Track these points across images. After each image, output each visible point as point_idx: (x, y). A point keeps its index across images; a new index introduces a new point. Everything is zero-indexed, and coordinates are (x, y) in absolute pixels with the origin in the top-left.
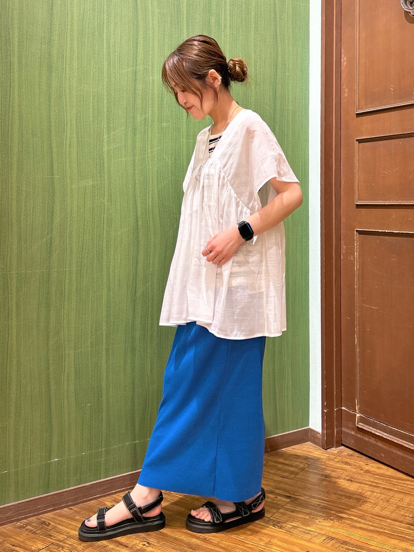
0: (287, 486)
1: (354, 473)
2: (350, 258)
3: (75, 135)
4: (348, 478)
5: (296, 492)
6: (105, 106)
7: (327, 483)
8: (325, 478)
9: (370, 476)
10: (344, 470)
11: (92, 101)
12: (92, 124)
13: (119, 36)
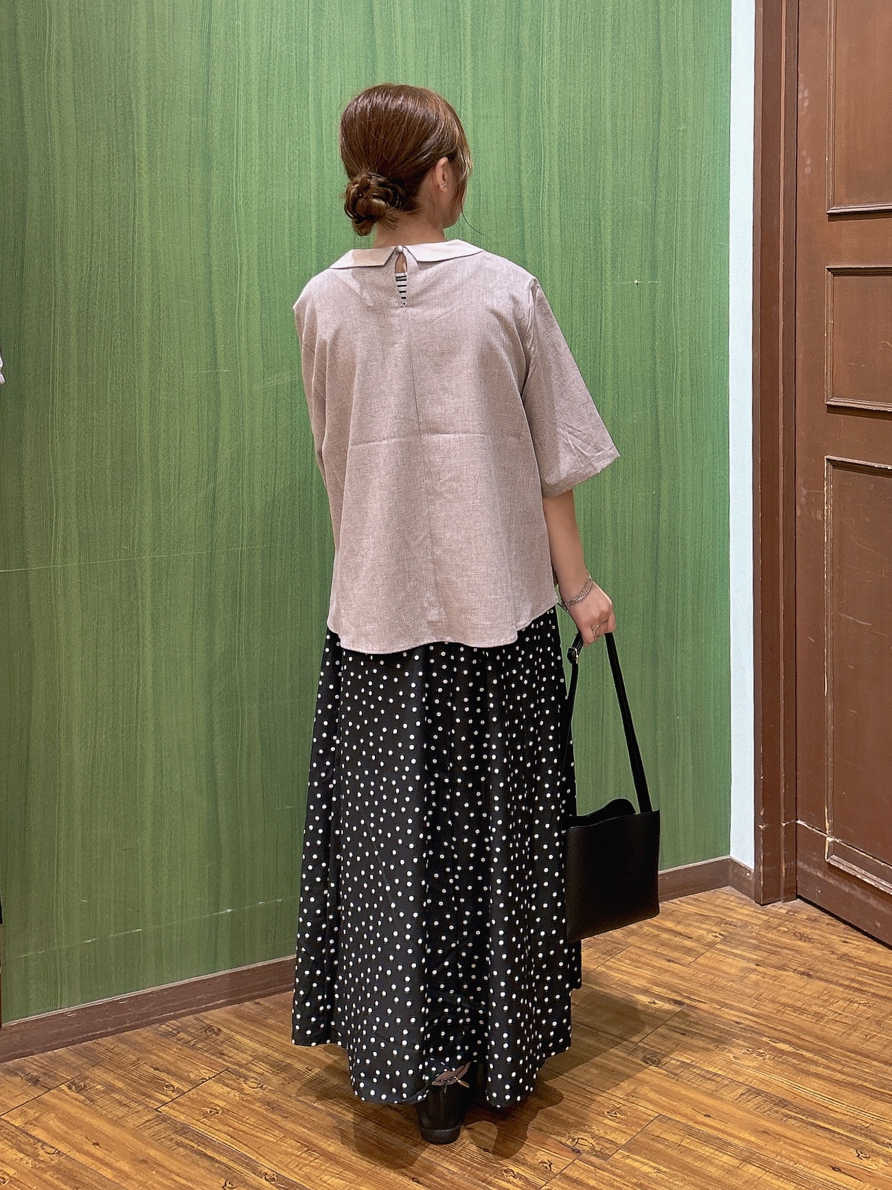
0: (676, 981)
1: (817, 958)
2: (815, 515)
3: (256, 288)
4: (802, 970)
5: (693, 994)
6: (314, 226)
7: (759, 977)
8: (755, 966)
9: (852, 968)
10: (796, 951)
11: (287, 219)
12: (288, 263)
13: (339, 85)
